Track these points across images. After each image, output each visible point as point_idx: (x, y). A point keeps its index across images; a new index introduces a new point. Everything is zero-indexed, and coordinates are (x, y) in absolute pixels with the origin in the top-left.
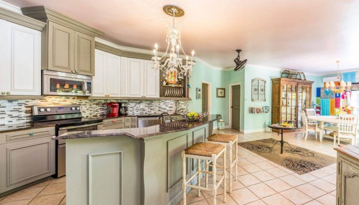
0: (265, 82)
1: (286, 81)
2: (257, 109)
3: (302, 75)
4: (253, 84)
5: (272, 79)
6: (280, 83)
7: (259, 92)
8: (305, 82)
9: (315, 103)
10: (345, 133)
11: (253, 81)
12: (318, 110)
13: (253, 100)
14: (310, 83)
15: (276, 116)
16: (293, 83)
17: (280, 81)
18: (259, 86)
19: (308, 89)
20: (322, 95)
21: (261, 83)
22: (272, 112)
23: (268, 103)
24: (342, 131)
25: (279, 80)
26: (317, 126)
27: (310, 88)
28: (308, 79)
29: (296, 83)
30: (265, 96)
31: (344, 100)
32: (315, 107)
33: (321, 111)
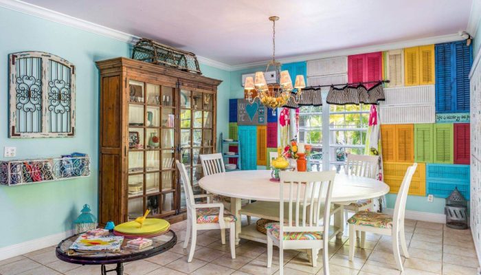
0: (72, 70)
1: (140, 69)
2: (27, 166)
3: (190, 60)
4: (13, 71)
5: (98, 64)
6: (120, 76)
7: (46, 104)
8: (198, 78)
9: (226, 137)
10: (298, 233)
11: (12, 59)
12: (232, 154)
13: (12, 133)
14: (213, 84)
15: (112, 185)
16: (164, 79)
17: (120, 67)
18: (45, 82)
19: (207, 100)
20: (240, 116)
21: (53, 73)
22: (101, 172)
23: (85, 141)
24: (290, 228)
25: (117, 63)
26: (222, 212)
27: (213, 97)
28: (207, 73)
29: (174, 81)
30: (70, 118)
31: (285, 127)
32: (226, 146)
33: (239, 156)
